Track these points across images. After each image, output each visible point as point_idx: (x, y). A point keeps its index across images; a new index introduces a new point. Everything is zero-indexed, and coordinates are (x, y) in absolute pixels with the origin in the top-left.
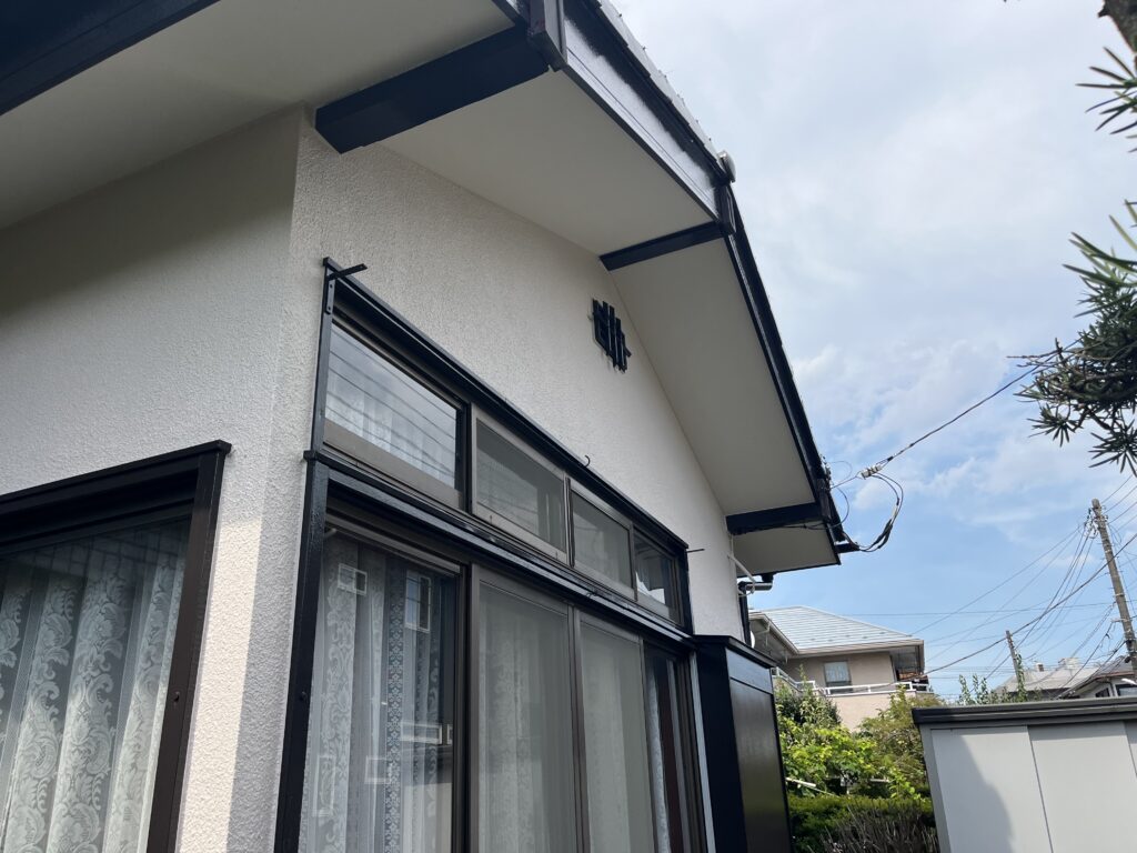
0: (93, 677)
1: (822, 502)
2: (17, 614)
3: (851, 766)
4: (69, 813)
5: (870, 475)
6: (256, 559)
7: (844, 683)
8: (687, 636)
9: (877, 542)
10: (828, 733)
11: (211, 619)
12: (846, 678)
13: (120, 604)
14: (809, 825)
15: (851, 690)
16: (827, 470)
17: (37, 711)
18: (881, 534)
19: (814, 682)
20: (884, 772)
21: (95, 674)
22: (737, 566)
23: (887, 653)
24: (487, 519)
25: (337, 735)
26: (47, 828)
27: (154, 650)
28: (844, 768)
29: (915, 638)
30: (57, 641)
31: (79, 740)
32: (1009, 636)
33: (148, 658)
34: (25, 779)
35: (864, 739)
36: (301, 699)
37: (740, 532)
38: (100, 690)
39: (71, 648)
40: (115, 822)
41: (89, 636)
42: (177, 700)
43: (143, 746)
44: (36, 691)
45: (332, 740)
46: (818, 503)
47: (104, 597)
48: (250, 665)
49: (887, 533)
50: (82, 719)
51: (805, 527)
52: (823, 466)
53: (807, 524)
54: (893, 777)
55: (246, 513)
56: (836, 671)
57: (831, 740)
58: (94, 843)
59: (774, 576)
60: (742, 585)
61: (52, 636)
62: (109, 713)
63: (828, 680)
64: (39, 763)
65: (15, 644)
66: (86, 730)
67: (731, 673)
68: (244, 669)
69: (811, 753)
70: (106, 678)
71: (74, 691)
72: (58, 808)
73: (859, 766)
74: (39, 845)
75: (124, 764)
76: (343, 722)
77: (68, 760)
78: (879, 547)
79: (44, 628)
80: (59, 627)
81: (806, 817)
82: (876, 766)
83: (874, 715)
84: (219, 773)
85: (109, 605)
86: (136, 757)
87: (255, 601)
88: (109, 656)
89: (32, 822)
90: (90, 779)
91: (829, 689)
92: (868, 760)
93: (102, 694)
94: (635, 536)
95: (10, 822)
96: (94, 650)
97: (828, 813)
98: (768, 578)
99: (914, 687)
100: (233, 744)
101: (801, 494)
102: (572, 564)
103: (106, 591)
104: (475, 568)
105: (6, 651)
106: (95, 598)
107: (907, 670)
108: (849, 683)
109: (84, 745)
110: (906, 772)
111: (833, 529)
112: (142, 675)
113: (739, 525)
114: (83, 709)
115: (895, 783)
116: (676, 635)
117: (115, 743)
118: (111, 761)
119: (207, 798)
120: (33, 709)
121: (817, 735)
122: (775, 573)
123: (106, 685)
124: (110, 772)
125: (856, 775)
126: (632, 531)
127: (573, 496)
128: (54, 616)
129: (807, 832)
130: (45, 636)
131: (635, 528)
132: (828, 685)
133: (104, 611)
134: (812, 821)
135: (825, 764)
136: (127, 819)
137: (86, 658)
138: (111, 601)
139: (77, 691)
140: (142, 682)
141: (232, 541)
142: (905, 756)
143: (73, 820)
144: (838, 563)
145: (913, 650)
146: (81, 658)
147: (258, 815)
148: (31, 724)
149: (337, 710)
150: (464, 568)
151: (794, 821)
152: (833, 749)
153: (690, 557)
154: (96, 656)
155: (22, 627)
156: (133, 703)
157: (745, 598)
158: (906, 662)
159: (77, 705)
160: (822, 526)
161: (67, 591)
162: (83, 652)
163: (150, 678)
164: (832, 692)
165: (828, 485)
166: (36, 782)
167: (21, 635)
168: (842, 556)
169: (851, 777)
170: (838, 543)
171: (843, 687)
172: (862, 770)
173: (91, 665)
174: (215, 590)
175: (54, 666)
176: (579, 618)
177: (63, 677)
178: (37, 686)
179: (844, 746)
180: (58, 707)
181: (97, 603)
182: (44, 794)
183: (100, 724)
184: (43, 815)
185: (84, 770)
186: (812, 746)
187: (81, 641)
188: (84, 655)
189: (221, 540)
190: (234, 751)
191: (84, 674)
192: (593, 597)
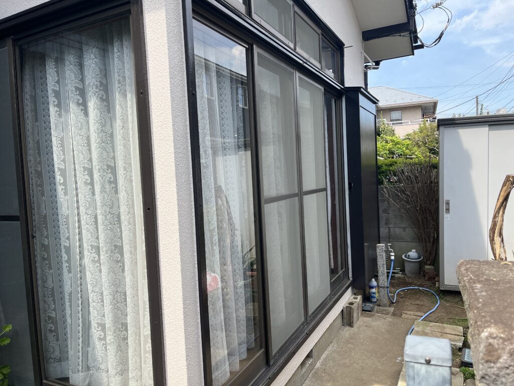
0: (97, 92)
1: (411, 22)
2: (54, 66)
3: (400, 151)
4: (100, 147)
5: (437, 7)
6: (165, 29)
7: (399, 120)
8: (343, 87)
9: (435, 42)
10: (391, 138)
11: (149, 58)
12: (400, 118)
13: (100, 60)
14: (383, 170)
15: (401, 123)
16: (415, 4)
17: (75, 108)
18: (437, 38)
19: (385, 119)
20: (413, 153)
21: (97, 90)
22: (365, 56)
23: (420, 106)
24: (259, 22)
25: (203, 117)
26: (90, 153)
27: (121, 79)
28: (396, 152)
29: (435, 99)
30: (76, 77)
31: (97, 118)
32: (477, 98)
33: (119, 82)
34: (77, 136)
35: (406, 141)
36: (193, 94)
37: (368, 40)
38: (101, 97)
39: (82, 80)
40: (120, 149)
41: (90, 74)
42: (142, 93)
43: (125, 119)
44: (72, 100)
45: (202, 119)
46: (408, 22)
47: (92, 56)
48: (171, 78)
49: (440, 37)
50: (96, 110)
51: (400, 36)
52: (414, 2)
53: (402, 34)
54: (417, 155)
55: (157, 6)
56: (395, 115)
57: (392, 141)
58: (111, 158)
59: (381, 63)
60: (366, 67)
61: (73, 75)
62: (106, 108)
63: (392, 119)
64: (81, 129)
65: (56, 80)
66: (99, 114)
67: (360, 104)
68: (169, 80)
69: (383, 146)
70: (102, 92)
71: (89, 98)
72: (94, 146)
73: (403, 151)
74: (89, 161)
75: (119, 126)
76: (205, 112)
77: (94, 127)
78: (435, 45)
79: (68, 72)
80: (75, 71)
81: (382, 166)
82: (410, 151)
83: (411, 132)
84: (165, 123)
85: (95, 60)
86: (123, 124)
87: (169, 49)
88: (101, 84)
89: (84, 152)
90: (105, 134)
91: (391, 123)
92: (407, 148)
93: (102, 99)
94: (322, 38)
95: (75, 153)
96: (94, 80)
97: (391, 165)
98: (377, 63)
99: (430, 121)
100: (170, 111)
101: (401, 18)
102: (295, 49)
103: (92, 53)
104: (255, 46)
105: (53, 83)
106: (89, 56)
107: (428, 114)
108: (401, 120)
109: (99, 120)
110: (422, 153)
111: (413, 36)
112: (119, 90)
113: (368, 35)
114: (96, 106)
115: (417, 158)
116: (338, 86)
117: (112, 119)
118: (112, 127)
119: (162, 132)
120: (73, 107)
121: (386, 139)
122: (381, 61)
123: (103, 95)
124: (112, 131)
125: (401, 155)
126: (321, 36)
127: (296, 14)
128: (71, 66)
129: (383, 172)
130: (70, 76)
131: (322, 34)
132: (391, 121)
133: (94, 62)
134: (384, 168)
135: (389, 150)
136: (125, 147)
137: (92, 84)
138: (96, 58)
139: (91, 98)
140: (119, 92)
141: (152, 20)
142: (423, 148)
143: (101, 150)
144: (413, 54)
145: (433, 104)
146: (89, 83)
147: (183, 140)
148: (74, 113)
149: (202, 107)
150: (250, 46)
151: (378, 167)
152: (393, 145)
153: (346, 50)
154: (96, 83)
155: (57, 72)
156: (117, 101)
157: (367, 72)
158: (427, 110)
159: (93, 104)
160: (409, 35)
161: (74, 54)
162: (89, 81)
163: (122, 91)
164: (393, 124)
165: (414, 13)
166: (82, 137)
167: (58, 75)
168: (415, 51)
169: (399, 155)
170: (414, 45)
171: (398, 121)
172: (404, 153)
173: (94, 86)
174: (148, 45)
175: (77, 88)
176: (298, 75)
177: (82, 92)
178: (72, 97)
179: (398, 143)
180: (84, 106)
181: (90, 59)
182: (86, 141)
183: (104, 112)
184: (88, 149)
185: (102, 130)
186: (384, 143)
187: (87, 77)
188: (90, 82)
189: (147, 21)
190: (171, 114)
191: (92, 91)
192: (305, 65)
